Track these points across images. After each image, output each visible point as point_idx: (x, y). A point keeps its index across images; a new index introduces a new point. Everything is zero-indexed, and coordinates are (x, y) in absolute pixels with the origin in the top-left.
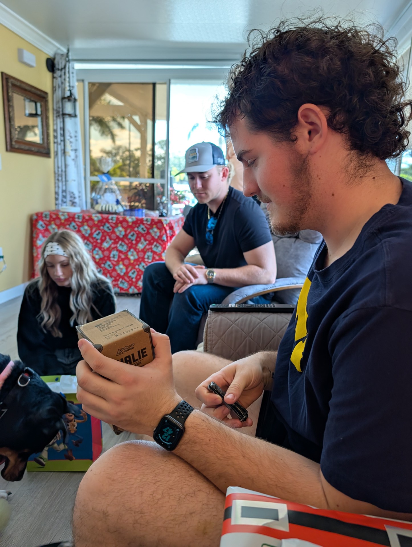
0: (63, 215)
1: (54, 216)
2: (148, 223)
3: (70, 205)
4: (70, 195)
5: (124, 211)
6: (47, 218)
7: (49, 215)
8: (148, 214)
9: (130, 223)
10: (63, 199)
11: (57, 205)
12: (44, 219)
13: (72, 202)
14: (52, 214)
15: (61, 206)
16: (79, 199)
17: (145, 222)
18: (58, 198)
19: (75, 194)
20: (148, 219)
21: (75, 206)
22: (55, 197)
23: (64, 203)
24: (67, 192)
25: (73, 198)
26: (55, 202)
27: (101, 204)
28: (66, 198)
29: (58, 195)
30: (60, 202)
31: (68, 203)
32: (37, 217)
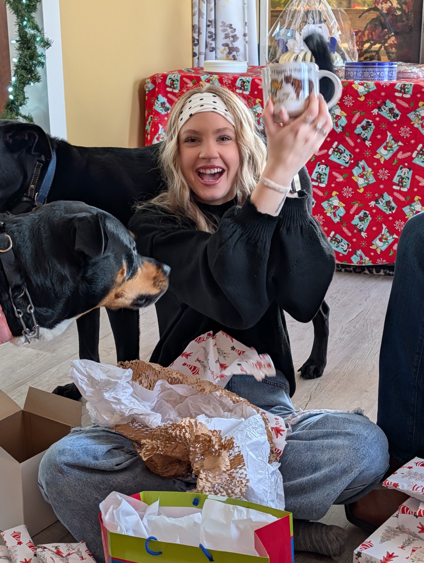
0: (208, 81)
1: (190, 84)
2: (405, 96)
3: (225, 56)
4: (224, 30)
5: (346, 67)
6: (174, 88)
7: (179, 79)
8: (405, 73)
9: (360, 97)
10: (209, 41)
11: (197, 57)
12: (168, 89)
13: (229, 48)
14: (184, 79)
15: (205, 59)
16: (245, 39)
17: (397, 94)
18: (198, 40)
19: (235, 30)
20: (405, 85)
21: (235, 59)
22: (193, 38)
23: (211, 51)
24: (219, 24)
25: (232, 39)
26: (193, 49)
27: (294, 52)
28: (215, 40)
29: (199, 33)
30: (203, 50)
31: (218, 52)
32: (153, 86)
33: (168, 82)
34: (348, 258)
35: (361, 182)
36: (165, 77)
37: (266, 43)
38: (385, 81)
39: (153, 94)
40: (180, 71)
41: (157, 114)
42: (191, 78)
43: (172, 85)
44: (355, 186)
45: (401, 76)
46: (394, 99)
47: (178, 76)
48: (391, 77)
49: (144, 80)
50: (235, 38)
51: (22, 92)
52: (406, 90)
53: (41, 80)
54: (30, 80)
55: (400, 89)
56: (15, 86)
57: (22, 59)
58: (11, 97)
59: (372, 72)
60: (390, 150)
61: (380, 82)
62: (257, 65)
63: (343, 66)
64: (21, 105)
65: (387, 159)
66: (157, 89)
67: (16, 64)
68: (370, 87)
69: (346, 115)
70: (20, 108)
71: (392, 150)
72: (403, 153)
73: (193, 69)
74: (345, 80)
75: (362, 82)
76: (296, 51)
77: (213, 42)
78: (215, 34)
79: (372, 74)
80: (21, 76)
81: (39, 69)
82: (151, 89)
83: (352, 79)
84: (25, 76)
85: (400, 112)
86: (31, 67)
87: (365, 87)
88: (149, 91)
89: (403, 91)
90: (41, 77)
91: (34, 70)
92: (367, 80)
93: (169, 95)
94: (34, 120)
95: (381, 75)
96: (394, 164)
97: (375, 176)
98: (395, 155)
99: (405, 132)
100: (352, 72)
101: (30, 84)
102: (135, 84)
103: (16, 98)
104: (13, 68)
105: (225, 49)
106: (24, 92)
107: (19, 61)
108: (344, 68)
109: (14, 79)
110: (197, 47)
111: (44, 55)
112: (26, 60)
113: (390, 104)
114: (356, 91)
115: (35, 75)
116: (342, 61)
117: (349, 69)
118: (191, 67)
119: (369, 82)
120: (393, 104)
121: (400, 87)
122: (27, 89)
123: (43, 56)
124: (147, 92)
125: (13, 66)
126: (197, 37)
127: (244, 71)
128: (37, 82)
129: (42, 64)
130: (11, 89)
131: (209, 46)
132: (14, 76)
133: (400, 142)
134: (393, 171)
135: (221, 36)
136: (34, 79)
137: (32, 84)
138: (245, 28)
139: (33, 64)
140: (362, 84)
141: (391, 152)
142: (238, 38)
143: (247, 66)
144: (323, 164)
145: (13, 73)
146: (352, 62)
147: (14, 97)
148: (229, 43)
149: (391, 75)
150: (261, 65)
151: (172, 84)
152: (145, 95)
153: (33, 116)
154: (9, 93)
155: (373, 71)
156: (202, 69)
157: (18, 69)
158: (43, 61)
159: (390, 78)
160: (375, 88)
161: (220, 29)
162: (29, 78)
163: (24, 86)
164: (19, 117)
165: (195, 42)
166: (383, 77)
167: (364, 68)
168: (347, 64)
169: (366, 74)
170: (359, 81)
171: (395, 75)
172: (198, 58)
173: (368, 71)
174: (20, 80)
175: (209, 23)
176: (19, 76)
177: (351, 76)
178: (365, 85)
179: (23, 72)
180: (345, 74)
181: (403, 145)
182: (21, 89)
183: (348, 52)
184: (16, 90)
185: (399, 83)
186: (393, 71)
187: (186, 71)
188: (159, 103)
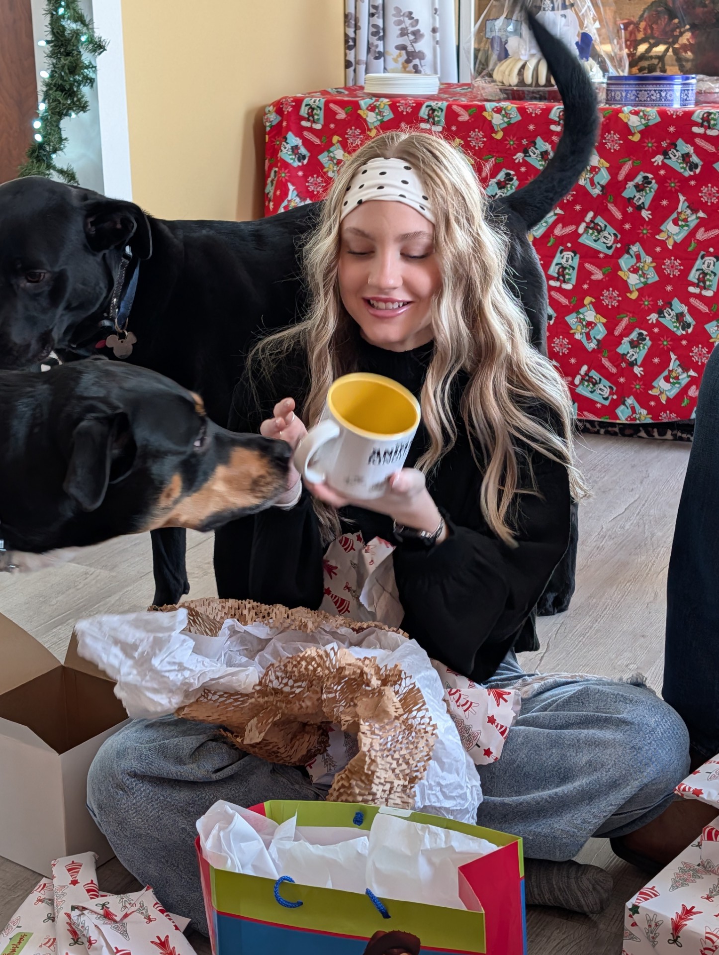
0: (372, 108)
1: (342, 115)
2: (709, 132)
3: (400, 66)
4: (399, 23)
5: (608, 84)
6: (314, 122)
7: (322, 106)
8: (710, 93)
9: (633, 134)
10: (374, 40)
11: (352, 69)
12: (304, 123)
13: (408, 53)
14: (332, 105)
15: (367, 71)
16: (434, 38)
17: (696, 130)
18: (355, 40)
19: (417, 21)
20: (709, 114)
21: (417, 70)
22: (346, 35)
23: (377, 58)
24: (391, 11)
25: (412, 37)
26: (346, 55)
27: (520, 59)
28: (383, 38)
29: (357, 28)
30: (363, 56)
31: (389, 58)
32: (279, 118)
33: (304, 111)
34: (611, 410)
35: (633, 280)
36: (298, 102)
37: (470, 43)
38: (676, 106)
39: (279, 132)
40: (324, 93)
41: (286, 165)
42: (342, 104)
43: (311, 116)
44: (624, 287)
45: (702, 98)
46: (690, 138)
47: (320, 101)
48: (686, 100)
49: (264, 108)
50: (417, 35)
51: (56, 129)
52: (712, 122)
53: (88, 108)
54: (70, 108)
55: (700, 121)
56: (44, 119)
57: (56, 72)
58: (38, 138)
59: (653, 92)
60: (684, 226)
61: (667, 108)
62: (456, 81)
63: (603, 83)
64: (55, 151)
65: (678, 241)
66: (284, 124)
67: (47, 80)
68: (650, 118)
69: (607, 165)
70: (54, 156)
71: (688, 226)
72: (706, 231)
73: (346, 88)
74: (607, 106)
75: (636, 109)
76: (522, 57)
77: (380, 43)
78: (384, 29)
79: (653, 95)
80: (55, 101)
81: (85, 90)
82: (274, 123)
83: (619, 104)
84: (62, 102)
85: (701, 159)
86: (72, 85)
87: (641, 118)
88: (272, 127)
89: (706, 124)
90: (88, 104)
91: (77, 91)
92: (645, 106)
93: (306, 134)
94: (77, 176)
95: (669, 98)
96: (690, 249)
97: (659, 270)
98: (692, 234)
99: (710, 194)
100: (618, 93)
101: (70, 116)
102: (248, 115)
103: (46, 139)
104: (41, 88)
105: (400, 55)
106: (60, 129)
107: (52, 76)
108: (605, 86)
109: (42, 107)
110: (353, 52)
111: (94, 65)
112: (63, 74)
113: (684, 147)
114: (626, 125)
115: (79, 100)
116: (601, 73)
117: (613, 88)
118: (342, 85)
119: (648, 109)
120: (689, 146)
121: (701, 117)
122: (64, 123)
123: (93, 67)
124: (268, 129)
125: (41, 84)
126: (352, 35)
127: (434, 91)
128: (82, 112)
129: (91, 81)
130: (37, 124)
131: (373, 49)
132: (44, 101)
133: (701, 212)
134: (688, 261)
135: (393, 31)
136: (77, 106)
137: (73, 115)
138: (434, 19)
139: (75, 81)
140: (636, 113)
141: (686, 228)
142: (422, 36)
143: (438, 82)
144: (567, 249)
145: (41, 97)
146: (617, 75)
147: (44, 137)
148: (408, 44)
149: (685, 97)
150: (462, 81)
151: (311, 114)
152: (265, 133)
153: (75, 170)
154: (34, 131)
155: (655, 91)
156: (362, 88)
157: (50, 89)
158: (91, 75)
159: (684, 102)
160: (658, 119)
161: (391, 19)
162: (69, 105)
163: (61, 119)
164: (52, 171)
165: (350, 43)
166: (672, 100)
167: (639, 84)
168: (610, 78)
169: (644, 96)
170: (631, 108)
171: (692, 97)
172: (355, 71)
173: (645, 90)
174: (53, 109)
175: (373, 11)
176: (51, 101)
177: (618, 98)
178: (641, 114)
179: (59, 95)
180: (607, 95)
181: (706, 217)
182: (55, 124)
183: (612, 59)
184: (46, 125)
185: (699, 111)
186: (688, 90)
187: (333, 92)
188: (288, 146)
